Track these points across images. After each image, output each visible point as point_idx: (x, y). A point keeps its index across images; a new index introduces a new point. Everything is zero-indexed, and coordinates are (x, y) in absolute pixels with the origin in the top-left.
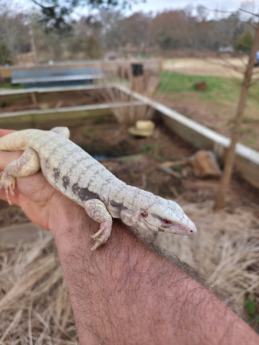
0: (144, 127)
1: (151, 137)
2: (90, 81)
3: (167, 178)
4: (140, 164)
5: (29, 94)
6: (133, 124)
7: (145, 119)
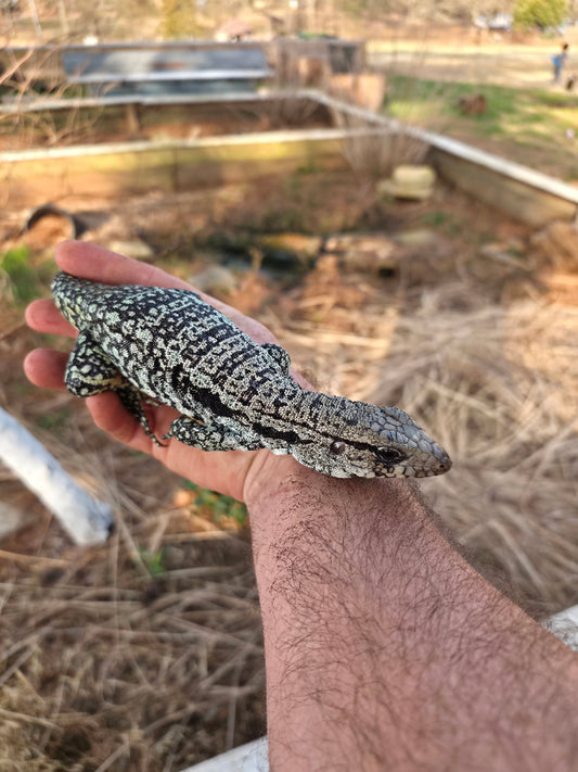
0: (413, 178)
1: (431, 200)
2: (259, 82)
3: (509, 270)
4: (433, 248)
5: (122, 106)
6: (386, 173)
7: (414, 162)
